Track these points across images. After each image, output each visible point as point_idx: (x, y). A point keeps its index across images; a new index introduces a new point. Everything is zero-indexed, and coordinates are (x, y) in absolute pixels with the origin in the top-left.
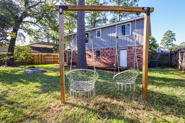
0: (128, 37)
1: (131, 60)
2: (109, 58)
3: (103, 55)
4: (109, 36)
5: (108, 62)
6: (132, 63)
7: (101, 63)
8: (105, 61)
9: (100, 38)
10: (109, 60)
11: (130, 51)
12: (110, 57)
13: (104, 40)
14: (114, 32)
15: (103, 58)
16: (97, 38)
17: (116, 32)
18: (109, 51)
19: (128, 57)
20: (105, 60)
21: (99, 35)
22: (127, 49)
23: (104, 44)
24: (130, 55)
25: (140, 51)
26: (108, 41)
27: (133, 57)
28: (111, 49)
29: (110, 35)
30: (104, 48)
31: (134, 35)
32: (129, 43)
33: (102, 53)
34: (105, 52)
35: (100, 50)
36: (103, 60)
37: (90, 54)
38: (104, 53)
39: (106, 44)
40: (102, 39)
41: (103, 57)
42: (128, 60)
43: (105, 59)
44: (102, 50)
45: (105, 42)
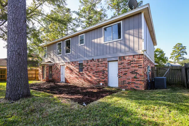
0: (119, 43)
1: (124, 77)
2: (95, 74)
3: (87, 70)
4: (94, 43)
5: (93, 79)
6: (125, 82)
7: (84, 80)
8: (89, 78)
9: (84, 46)
10: (95, 76)
11: (122, 63)
12: (96, 72)
13: (88, 49)
14: (101, 36)
15: (87, 74)
16: (79, 45)
17: (102, 37)
18: (95, 63)
19: (119, 73)
20: (89, 76)
21: (82, 41)
22: (117, 61)
23: (88, 53)
24: (123, 70)
25: (137, 62)
26: (93, 49)
27: (126, 72)
28: (97, 60)
29: (96, 41)
30: (88, 59)
31: (127, 39)
32: (121, 51)
33: (86, 66)
34: (89, 65)
35: (83, 62)
36: (87, 77)
37: (72, 68)
38: (88, 67)
39: (90, 54)
40: (85, 47)
41: (87, 72)
42: (119, 77)
43: (89, 74)
44: (86, 61)
45: (89, 52)
